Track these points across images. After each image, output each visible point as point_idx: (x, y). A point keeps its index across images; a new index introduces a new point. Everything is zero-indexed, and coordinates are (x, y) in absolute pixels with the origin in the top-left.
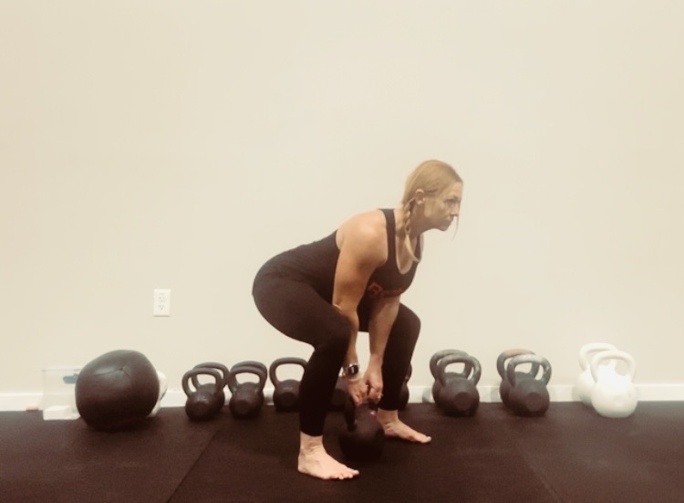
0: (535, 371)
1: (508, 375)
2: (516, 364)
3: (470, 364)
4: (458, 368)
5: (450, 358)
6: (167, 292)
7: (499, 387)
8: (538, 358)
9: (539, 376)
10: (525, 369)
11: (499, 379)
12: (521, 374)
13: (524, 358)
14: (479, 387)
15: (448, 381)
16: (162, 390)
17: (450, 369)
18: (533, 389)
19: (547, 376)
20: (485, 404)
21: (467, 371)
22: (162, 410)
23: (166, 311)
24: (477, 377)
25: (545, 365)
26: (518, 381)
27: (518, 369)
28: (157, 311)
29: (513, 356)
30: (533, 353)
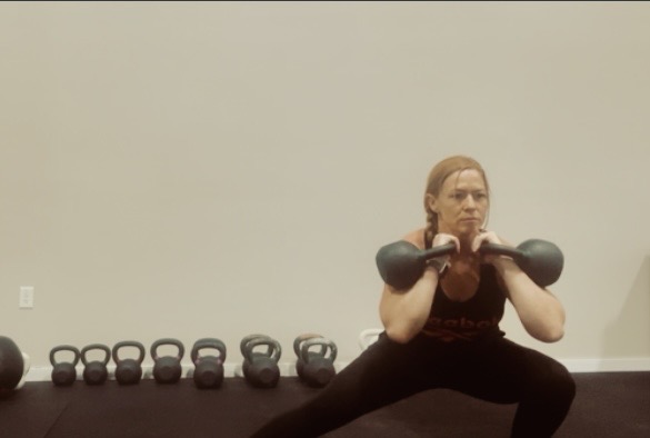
0: (324, 351)
1: (303, 355)
2: (309, 346)
3: (272, 346)
4: (263, 349)
5: (257, 341)
6: (31, 288)
7: (295, 364)
8: (327, 341)
9: (327, 356)
10: (316, 349)
11: (295, 358)
12: (313, 354)
13: (315, 340)
14: (280, 364)
15: (255, 359)
16: (26, 368)
17: (256, 350)
18: (322, 366)
19: (334, 355)
20: (283, 378)
21: (270, 352)
22: (27, 384)
23: (30, 304)
24: (278, 356)
25: (332, 346)
26: (310, 359)
27: (311, 349)
28: (22, 304)
29: (306, 339)
30: (322, 337)
